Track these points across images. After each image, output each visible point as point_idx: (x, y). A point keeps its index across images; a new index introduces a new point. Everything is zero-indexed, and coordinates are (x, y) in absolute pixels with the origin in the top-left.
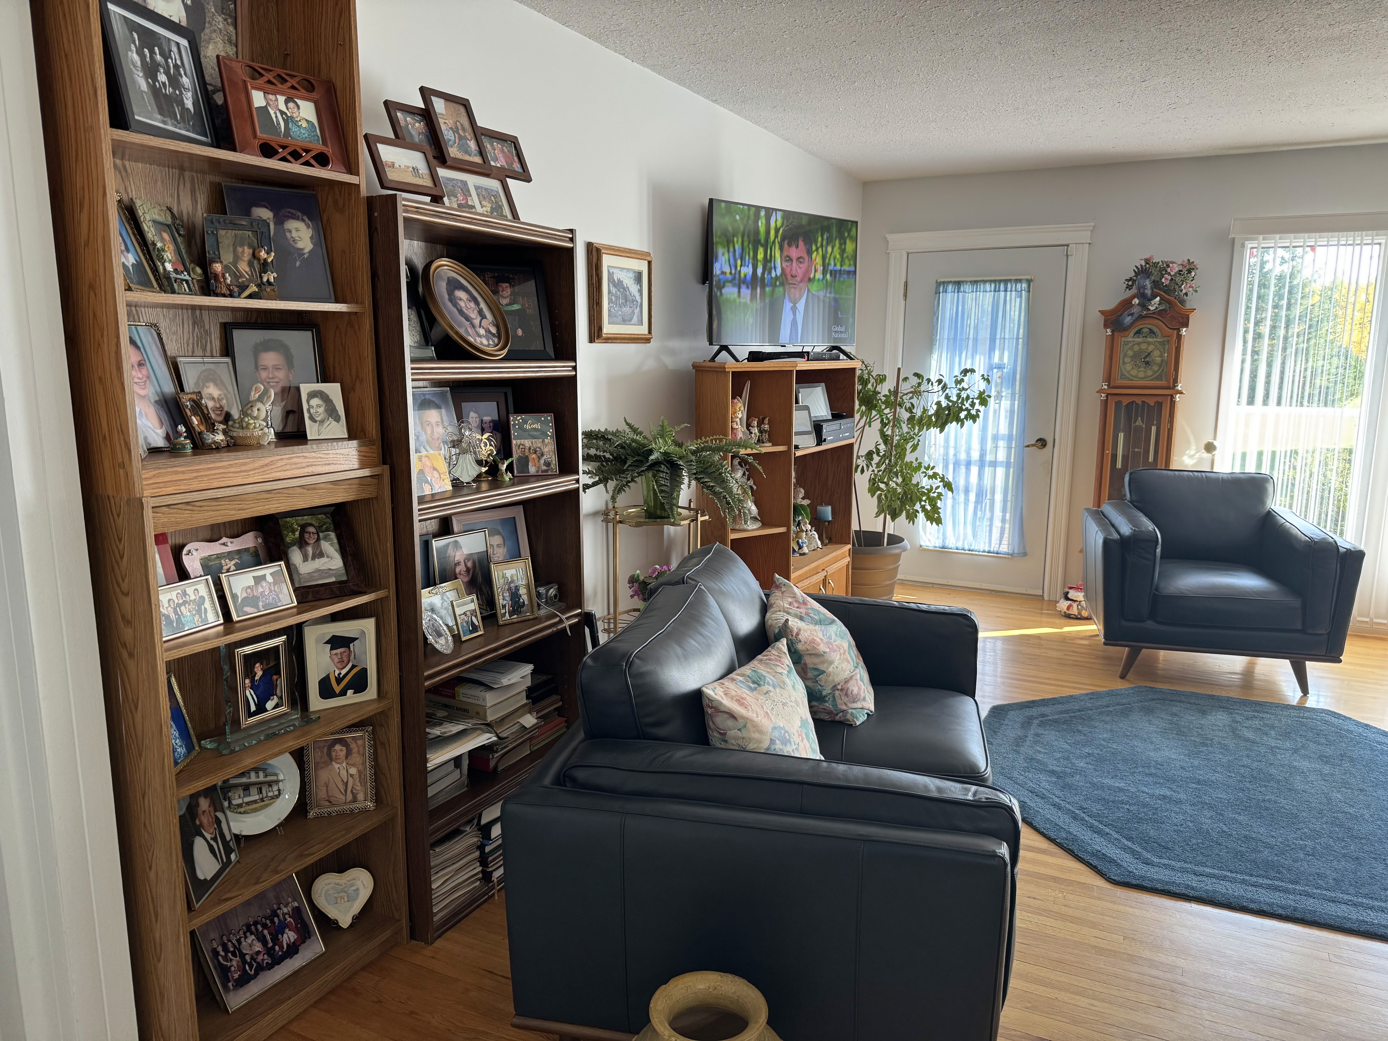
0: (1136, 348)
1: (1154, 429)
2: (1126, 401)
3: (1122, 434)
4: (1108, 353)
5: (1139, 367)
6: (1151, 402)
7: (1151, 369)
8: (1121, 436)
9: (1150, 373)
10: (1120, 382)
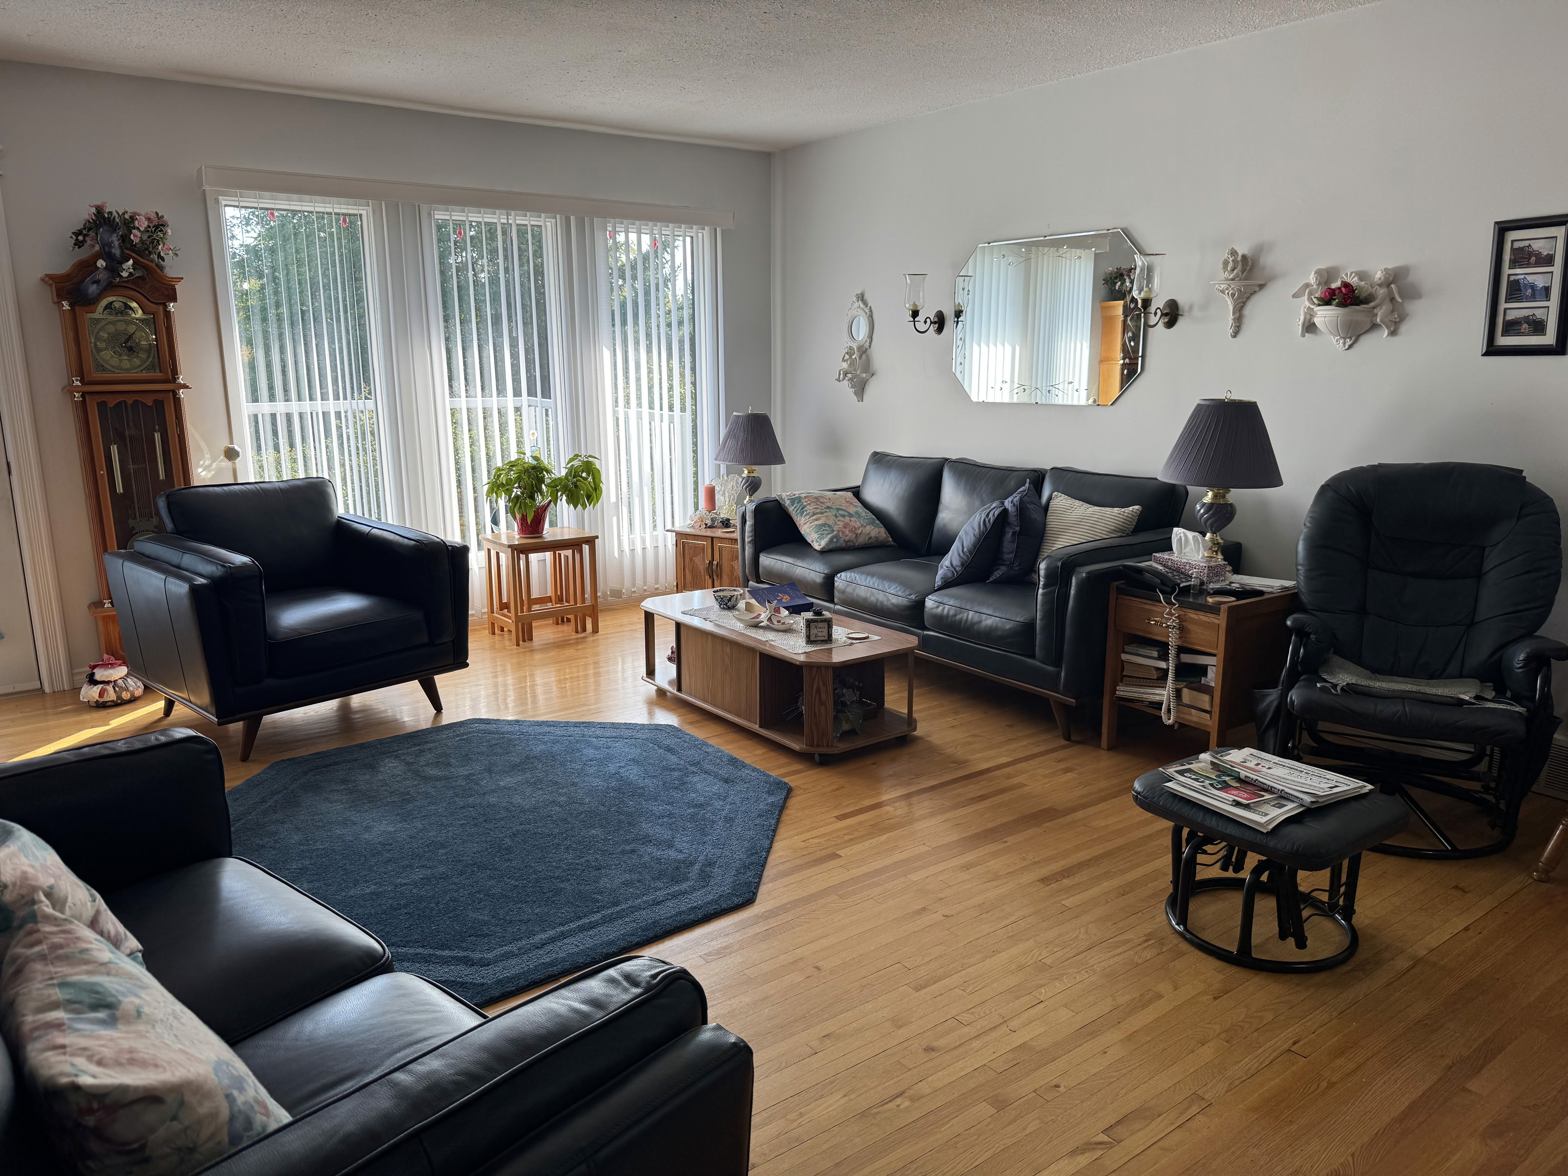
0: (111, 328)
1: (157, 436)
2: (112, 402)
3: (115, 446)
4: (71, 335)
5: (120, 355)
6: (149, 401)
7: (137, 357)
8: (114, 449)
9: (137, 361)
10: (98, 376)
